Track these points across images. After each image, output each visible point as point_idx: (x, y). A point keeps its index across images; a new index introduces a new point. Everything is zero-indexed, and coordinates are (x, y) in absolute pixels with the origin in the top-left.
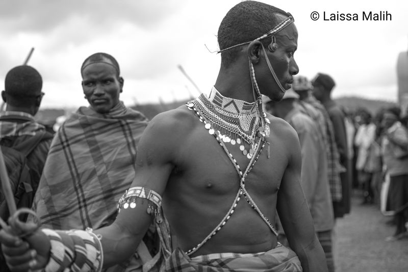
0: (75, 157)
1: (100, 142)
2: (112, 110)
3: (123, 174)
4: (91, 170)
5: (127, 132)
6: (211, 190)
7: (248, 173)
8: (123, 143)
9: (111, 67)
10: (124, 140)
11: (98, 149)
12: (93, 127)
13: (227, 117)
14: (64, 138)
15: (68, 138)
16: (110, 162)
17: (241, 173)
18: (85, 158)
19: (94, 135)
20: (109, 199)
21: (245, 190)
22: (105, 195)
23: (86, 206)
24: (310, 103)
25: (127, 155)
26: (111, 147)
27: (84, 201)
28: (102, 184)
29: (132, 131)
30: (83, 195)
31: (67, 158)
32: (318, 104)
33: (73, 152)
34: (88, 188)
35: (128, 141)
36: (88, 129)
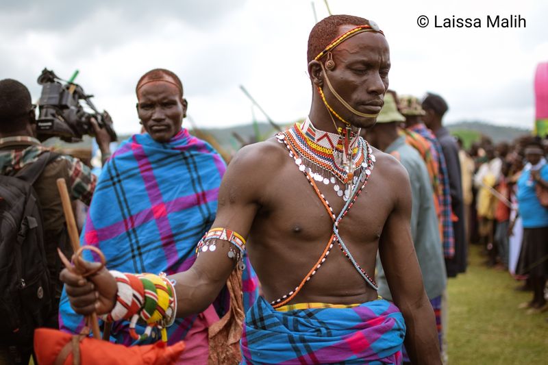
0: (128, 196)
1: (160, 177)
2: (173, 139)
3: (186, 217)
4: (148, 212)
5: (192, 166)
6: (300, 236)
7: (342, 217)
8: (186, 179)
9: (173, 86)
10: (188, 175)
11: (155, 186)
12: (150, 159)
13: (320, 152)
14: (114, 173)
15: (119, 172)
16: (170, 203)
17: (334, 216)
18: (140, 197)
19: (150, 169)
20: (169, 247)
21: (338, 236)
22: (165, 241)
23: (140, 254)
24: (418, 131)
25: (191, 195)
26: (173, 184)
27: (139, 248)
28: (161, 229)
29: (197, 164)
30: (137, 242)
31: (118, 197)
32: (428, 133)
33: (125, 189)
34: (143, 233)
35: (192, 177)
36: (143, 161)
